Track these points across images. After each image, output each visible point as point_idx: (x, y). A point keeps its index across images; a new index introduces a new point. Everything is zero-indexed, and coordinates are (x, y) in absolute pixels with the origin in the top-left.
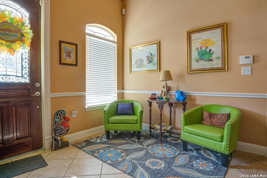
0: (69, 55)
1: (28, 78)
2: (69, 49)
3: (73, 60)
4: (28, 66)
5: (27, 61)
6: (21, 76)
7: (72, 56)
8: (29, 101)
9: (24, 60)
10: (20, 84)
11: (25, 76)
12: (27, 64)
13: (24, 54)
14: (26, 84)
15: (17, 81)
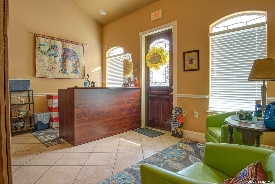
0: (191, 62)
1: (168, 83)
2: (191, 57)
3: (195, 65)
4: (168, 76)
5: (168, 72)
6: (165, 82)
7: (194, 62)
8: (168, 98)
9: (167, 72)
10: (165, 87)
11: (167, 82)
12: (168, 74)
13: (167, 68)
14: (167, 87)
15: (163, 86)
